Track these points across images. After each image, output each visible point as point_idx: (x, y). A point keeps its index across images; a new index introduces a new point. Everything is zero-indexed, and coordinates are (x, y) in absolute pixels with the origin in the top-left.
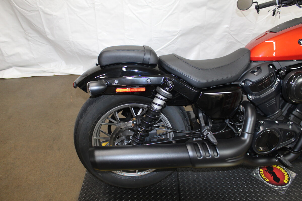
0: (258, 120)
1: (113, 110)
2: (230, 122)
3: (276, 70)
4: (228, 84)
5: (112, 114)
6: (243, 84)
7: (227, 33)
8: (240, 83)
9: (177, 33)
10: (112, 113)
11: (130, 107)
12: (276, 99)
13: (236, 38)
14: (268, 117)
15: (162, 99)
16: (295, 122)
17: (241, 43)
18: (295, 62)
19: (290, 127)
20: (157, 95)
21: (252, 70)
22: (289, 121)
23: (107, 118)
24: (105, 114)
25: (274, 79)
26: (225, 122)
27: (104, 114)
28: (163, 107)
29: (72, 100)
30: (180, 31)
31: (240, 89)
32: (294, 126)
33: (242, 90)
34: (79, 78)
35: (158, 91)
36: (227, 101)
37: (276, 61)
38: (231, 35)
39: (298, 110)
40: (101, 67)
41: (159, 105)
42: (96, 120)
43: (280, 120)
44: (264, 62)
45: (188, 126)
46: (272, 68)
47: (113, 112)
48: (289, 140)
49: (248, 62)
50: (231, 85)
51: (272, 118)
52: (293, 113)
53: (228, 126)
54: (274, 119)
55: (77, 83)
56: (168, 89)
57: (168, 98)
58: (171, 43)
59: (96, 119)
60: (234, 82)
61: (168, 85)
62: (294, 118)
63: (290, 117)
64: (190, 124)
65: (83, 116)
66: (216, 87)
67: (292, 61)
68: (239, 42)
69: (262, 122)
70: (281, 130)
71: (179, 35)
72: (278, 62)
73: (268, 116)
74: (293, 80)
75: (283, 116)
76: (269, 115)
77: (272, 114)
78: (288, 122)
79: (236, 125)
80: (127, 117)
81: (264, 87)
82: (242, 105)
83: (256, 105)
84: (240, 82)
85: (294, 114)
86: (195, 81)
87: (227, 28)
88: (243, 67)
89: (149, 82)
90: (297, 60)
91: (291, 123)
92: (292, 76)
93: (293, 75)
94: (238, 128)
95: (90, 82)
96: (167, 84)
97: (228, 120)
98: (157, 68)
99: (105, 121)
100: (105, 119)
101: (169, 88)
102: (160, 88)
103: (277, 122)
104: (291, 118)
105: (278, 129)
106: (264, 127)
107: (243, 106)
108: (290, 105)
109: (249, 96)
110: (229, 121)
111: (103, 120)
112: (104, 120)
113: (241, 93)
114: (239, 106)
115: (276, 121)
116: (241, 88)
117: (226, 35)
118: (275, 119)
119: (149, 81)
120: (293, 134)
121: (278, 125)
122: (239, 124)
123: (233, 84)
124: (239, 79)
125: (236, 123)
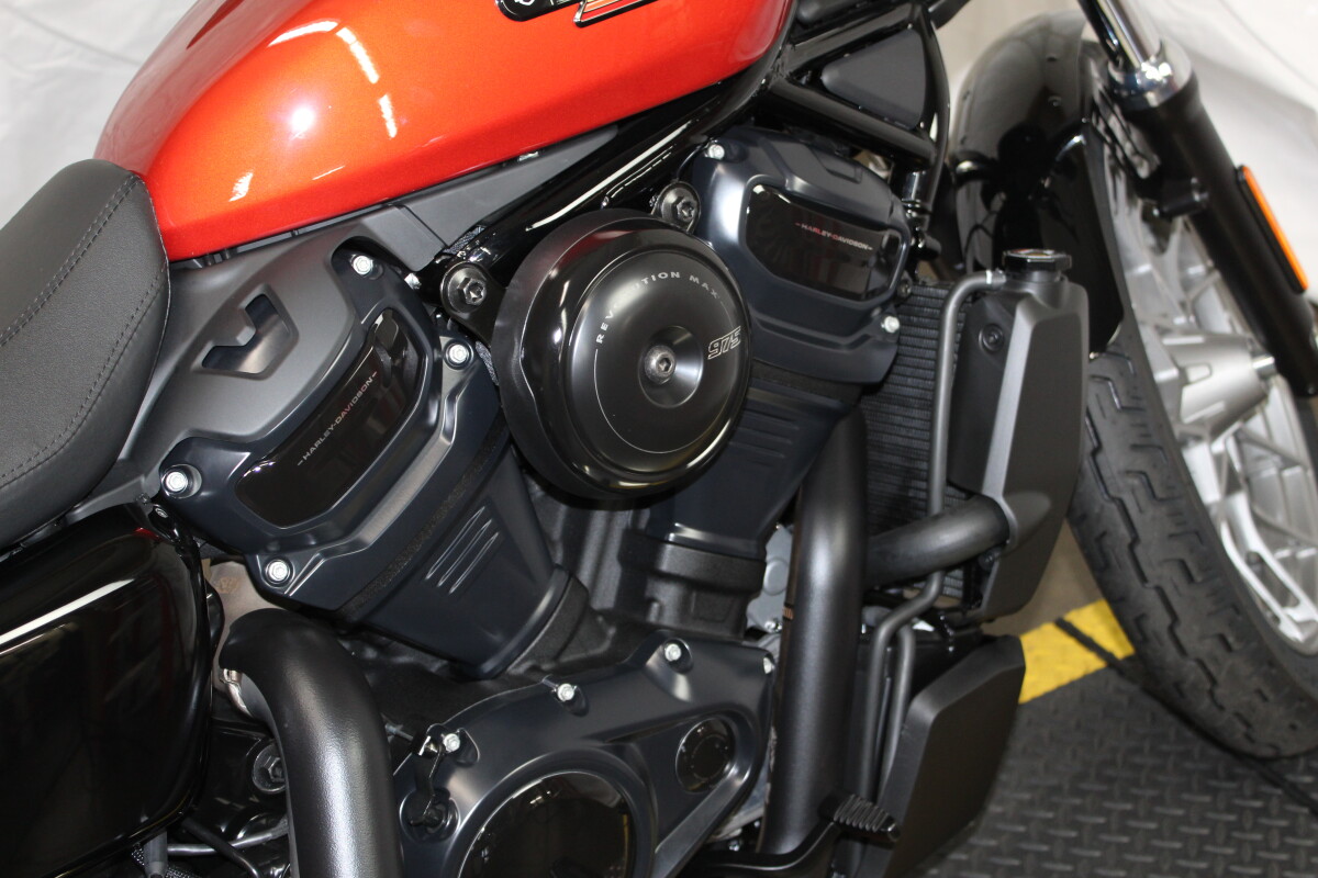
0: (410, 737)
2: (183, 849)
3: (412, 280)
4: (40, 532)
6: (176, 482)
8: (147, 483)
12: (493, 512)
14: (493, 676)
16: (699, 628)
18: (534, 172)
19: (682, 689)
21: (209, 347)
22: (657, 637)
25: (421, 353)
31: (156, 540)
32: (703, 662)
33: (179, 549)
37: (384, 206)
39: (691, 533)
43: (592, 663)
44: (294, 237)
46: (374, 271)
48: (706, 788)
49: (157, 285)
50: (70, 536)
51: (522, 670)
52: (665, 566)
54: (534, 677)
60: (85, 496)
62: (683, 607)
63: (655, 605)
67: (512, 161)
69: (452, 742)
70: (618, 740)
72: (400, 206)
73: (488, 666)
74: (564, 315)
75: (600, 619)
76: (490, 651)
77: (510, 634)
78: (655, 656)
79: (243, 849)
81: (374, 424)
82: (230, 668)
83: (355, 618)
84: (144, 480)
85: (675, 571)
90: (545, 150)
91: (673, 652)
92: (550, 282)
93: (554, 273)
97: (155, 844)
103: (566, 692)
104: (661, 610)
105: (595, 746)
106: (484, 773)
107: (240, 671)
108: (623, 518)
109: (265, 564)
115: (561, 683)
116: (167, 524)
118: (546, 667)
120: (725, 732)
121: (582, 713)
123: (81, 518)
124: (123, 455)
125: (238, 833)
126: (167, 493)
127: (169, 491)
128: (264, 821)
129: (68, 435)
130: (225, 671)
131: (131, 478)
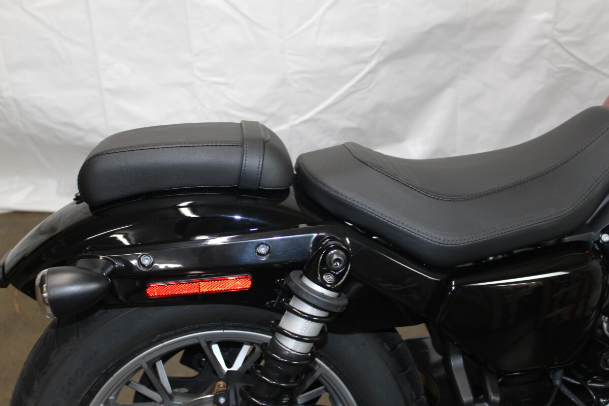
1: (144, 357)
2: (569, 379)
4: (551, 242)
5: (141, 373)
6: (605, 238)
7: (546, 41)
8: (594, 235)
9: (373, 52)
10: (141, 368)
11: (204, 345)
13: (581, 56)
15: (310, 318)
17: (598, 71)
20: (291, 304)
23: (128, 383)
24: (115, 375)
26: (552, 382)
27: (112, 375)
28: (318, 343)
29: (17, 306)
30: (384, 43)
31: (593, 259)
33: (601, 264)
34: (31, 237)
35: (294, 290)
36: (555, 295)
38: (560, 45)
40: (93, 208)
41: (300, 338)
42: (81, 399)
45: (418, 398)
47: (145, 366)
53: (560, 394)
55: (6, 269)
56: (328, 278)
57: (331, 313)
58: (354, 86)
59: (83, 395)
60: (570, 234)
61: (331, 264)
64: (423, 391)
65: (36, 384)
66: (505, 256)
68: (592, 68)
71: (382, 58)
79: (590, 387)
80: (200, 372)
82: (606, 316)
84: (593, 233)
86: (430, 243)
87: (547, 22)
88: (601, 178)
89: (262, 255)
94: (598, 398)
95: (46, 270)
96: (328, 261)
97: (559, 374)
98: (291, 201)
99: (116, 396)
100: (117, 389)
101: (335, 275)
102: (301, 277)
110: (565, 374)
111: (110, 396)
112: (114, 393)
113: (601, 274)
114: (598, 316)
116: (598, 253)
117: (543, 47)
119: (263, 250)
122: (602, 385)
123: (566, 241)
124: (588, 222)
125: (588, 381)
126: (601, 242)
127: (602, 241)
128: (600, 380)
129: (571, 209)
130: (603, 316)
131: (590, 232)
